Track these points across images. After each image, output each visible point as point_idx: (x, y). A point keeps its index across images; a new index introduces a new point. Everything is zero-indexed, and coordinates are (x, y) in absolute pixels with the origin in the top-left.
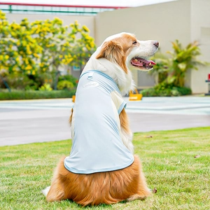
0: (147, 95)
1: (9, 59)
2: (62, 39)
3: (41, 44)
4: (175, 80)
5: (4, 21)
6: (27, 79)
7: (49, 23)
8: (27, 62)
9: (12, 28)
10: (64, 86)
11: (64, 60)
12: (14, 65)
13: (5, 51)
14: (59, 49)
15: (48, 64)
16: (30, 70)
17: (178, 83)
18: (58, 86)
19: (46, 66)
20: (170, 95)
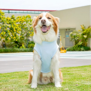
0: (69, 50)
1: (6, 34)
2: (31, 25)
3: (21, 27)
4: (82, 43)
5: (4, 16)
6: (14, 43)
7: (24, 17)
8: (14, 35)
9: (7, 19)
10: (31, 46)
11: (31, 34)
12: (8, 37)
13: (4, 30)
14: (29, 29)
15: (24, 36)
16: (15, 39)
17: (84, 45)
18: (28, 46)
19: (23, 37)
20: (80, 50)
